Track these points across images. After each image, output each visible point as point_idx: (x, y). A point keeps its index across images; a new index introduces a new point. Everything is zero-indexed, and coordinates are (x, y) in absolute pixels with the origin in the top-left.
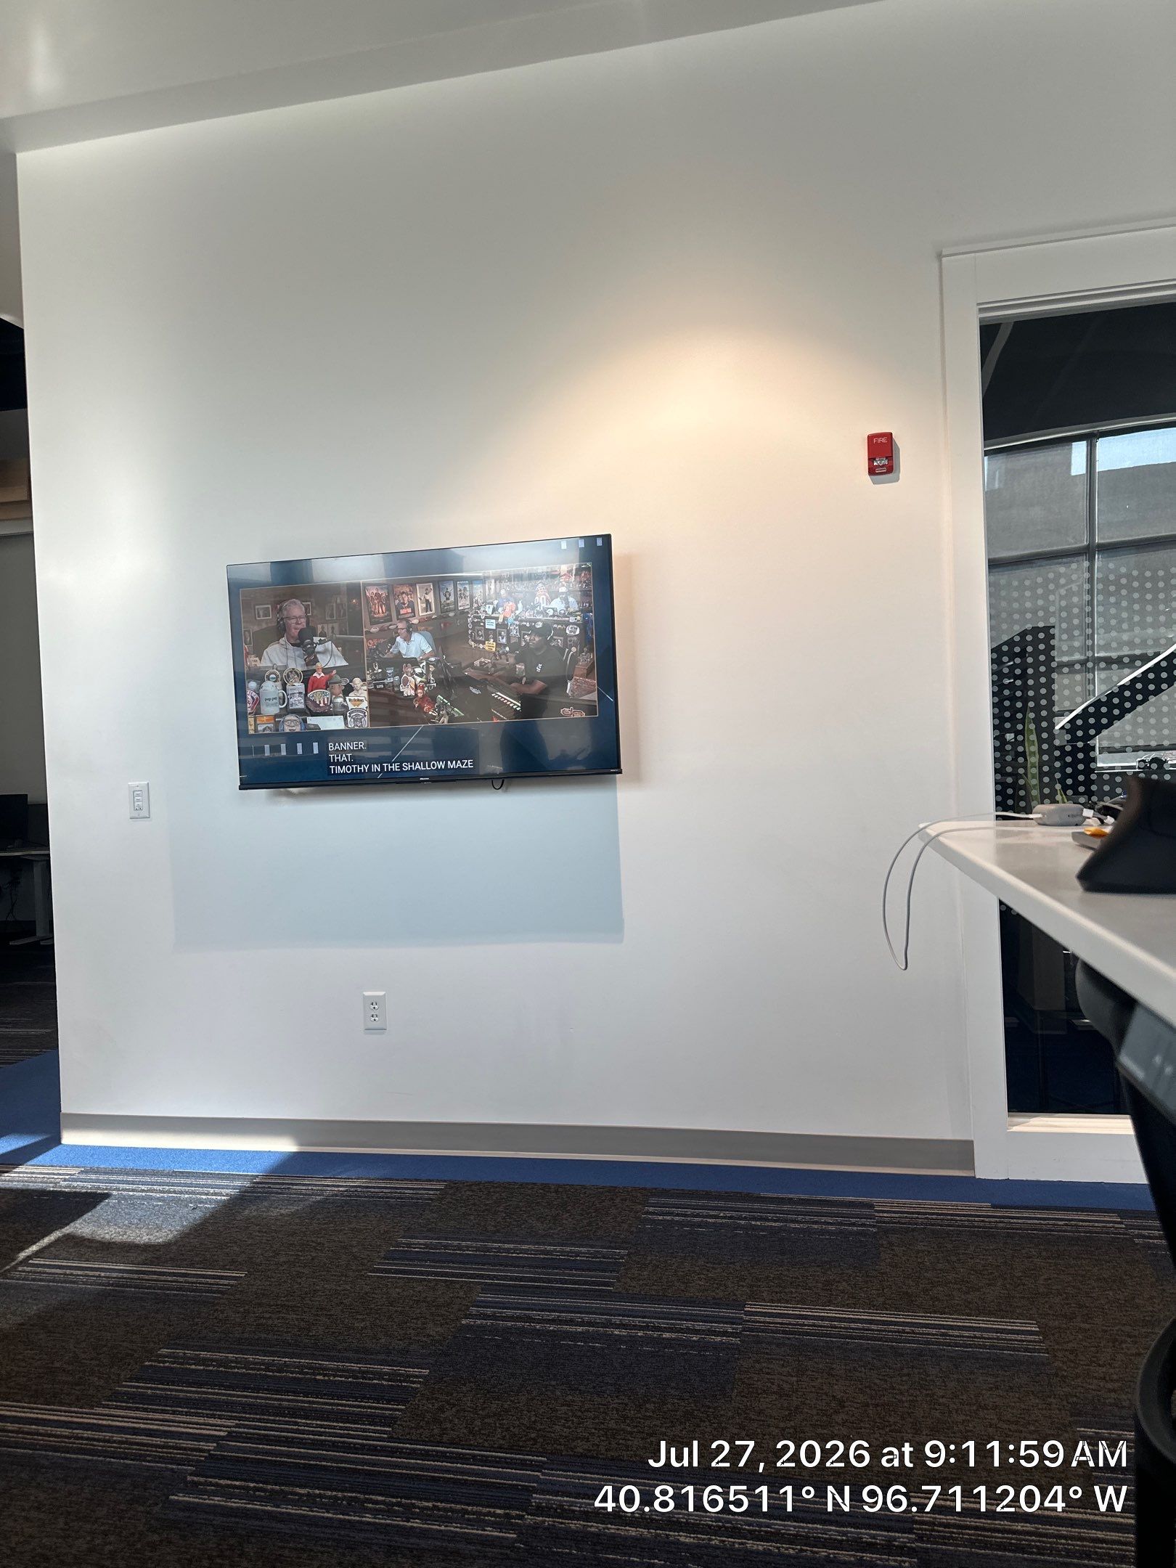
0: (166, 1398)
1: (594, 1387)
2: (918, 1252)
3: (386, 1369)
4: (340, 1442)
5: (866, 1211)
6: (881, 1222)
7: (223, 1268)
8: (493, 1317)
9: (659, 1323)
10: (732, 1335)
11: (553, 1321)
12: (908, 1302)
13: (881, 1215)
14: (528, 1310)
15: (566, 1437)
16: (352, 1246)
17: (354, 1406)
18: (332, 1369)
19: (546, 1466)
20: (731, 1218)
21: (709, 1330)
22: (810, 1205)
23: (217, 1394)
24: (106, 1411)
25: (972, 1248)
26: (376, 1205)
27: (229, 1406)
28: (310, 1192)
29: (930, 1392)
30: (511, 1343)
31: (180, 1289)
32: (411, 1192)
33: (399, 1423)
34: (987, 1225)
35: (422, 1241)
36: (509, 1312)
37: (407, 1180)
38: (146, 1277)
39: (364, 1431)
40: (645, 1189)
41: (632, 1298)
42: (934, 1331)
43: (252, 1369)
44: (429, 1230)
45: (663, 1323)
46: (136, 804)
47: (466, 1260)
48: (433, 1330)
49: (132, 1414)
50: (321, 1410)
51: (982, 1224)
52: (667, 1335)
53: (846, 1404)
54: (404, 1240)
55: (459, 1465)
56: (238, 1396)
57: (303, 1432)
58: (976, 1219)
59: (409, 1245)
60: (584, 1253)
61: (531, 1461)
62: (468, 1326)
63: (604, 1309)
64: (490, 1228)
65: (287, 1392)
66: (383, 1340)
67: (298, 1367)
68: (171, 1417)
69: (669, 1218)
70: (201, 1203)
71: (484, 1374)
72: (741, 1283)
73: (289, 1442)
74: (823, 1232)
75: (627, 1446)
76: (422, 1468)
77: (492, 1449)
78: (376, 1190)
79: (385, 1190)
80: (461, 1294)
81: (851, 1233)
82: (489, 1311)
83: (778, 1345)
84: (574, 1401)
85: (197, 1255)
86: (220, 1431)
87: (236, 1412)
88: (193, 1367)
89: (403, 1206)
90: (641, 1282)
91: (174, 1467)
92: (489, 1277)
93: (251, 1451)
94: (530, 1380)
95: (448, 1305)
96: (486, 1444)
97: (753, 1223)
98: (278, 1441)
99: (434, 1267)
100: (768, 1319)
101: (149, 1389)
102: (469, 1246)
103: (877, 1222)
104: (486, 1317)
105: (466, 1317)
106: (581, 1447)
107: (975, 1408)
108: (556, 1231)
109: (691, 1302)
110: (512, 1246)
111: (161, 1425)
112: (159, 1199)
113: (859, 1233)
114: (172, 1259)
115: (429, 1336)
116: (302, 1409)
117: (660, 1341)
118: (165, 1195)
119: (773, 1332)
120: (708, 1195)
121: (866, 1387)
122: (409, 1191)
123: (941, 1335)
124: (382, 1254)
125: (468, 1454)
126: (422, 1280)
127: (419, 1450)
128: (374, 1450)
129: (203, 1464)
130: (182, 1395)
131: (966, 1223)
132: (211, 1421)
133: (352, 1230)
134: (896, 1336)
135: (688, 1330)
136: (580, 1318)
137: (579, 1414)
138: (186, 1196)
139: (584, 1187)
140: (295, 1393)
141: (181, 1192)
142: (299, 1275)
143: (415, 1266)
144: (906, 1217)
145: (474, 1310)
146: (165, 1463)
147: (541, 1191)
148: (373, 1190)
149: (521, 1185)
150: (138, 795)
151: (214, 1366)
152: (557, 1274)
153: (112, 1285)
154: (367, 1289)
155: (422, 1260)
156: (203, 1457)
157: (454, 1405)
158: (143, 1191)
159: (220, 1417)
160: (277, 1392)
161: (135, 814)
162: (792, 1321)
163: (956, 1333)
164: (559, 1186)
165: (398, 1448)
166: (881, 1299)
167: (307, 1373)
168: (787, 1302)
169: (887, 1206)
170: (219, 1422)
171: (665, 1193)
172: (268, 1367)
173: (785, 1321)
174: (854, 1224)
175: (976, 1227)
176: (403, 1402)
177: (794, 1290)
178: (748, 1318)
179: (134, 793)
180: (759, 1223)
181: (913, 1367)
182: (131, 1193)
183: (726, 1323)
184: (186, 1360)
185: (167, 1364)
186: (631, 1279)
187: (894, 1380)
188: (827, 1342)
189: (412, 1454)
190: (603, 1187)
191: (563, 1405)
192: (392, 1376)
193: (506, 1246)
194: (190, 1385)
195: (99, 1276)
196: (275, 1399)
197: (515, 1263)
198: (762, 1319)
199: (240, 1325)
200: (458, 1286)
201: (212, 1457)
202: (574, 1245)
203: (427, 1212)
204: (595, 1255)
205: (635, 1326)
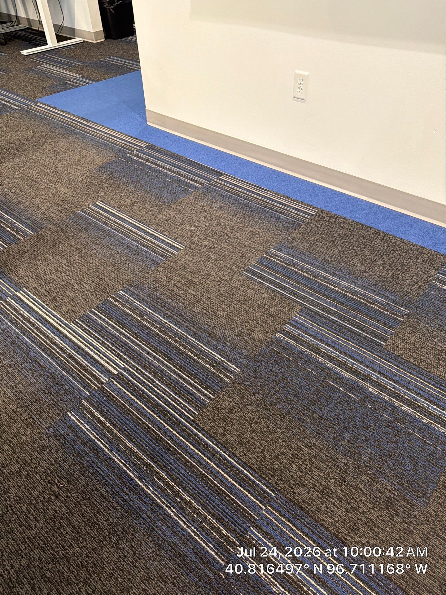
0: (105, 329)
1: (334, 438)
3: (218, 357)
7: (176, 239)
8: (297, 339)
9: (404, 393)
11: (332, 359)
14: (320, 340)
15: (296, 480)
16: (245, 246)
17: (188, 382)
19: (272, 503)
23: (128, 338)
24: (75, 328)
26: (272, 217)
27: (129, 351)
30: (298, 367)
31: (150, 248)
32: (295, 212)
33: (204, 410)
35: (283, 255)
36: (308, 338)
37: (296, 201)
39: (184, 407)
40: (443, 256)
41: (394, 359)
43: (153, 324)
44: (292, 248)
45: (407, 394)
48: (258, 335)
52: (405, 408)
54: (274, 251)
56: (137, 345)
59: (275, 256)
60: (378, 302)
61: (264, 491)
62: (279, 340)
64: (327, 258)
66: (226, 332)
67: (174, 334)
70: (187, 186)
71: (270, 390)
75: (333, 513)
77: (246, 466)
78: (275, 204)
79: (281, 206)
80: (286, 309)
82: (296, 332)
86: (116, 369)
87: (130, 358)
88: (128, 311)
89: (285, 222)
91: (81, 388)
92: (309, 301)
93: (122, 393)
94: (296, 409)
95: (275, 316)
96: (244, 459)
99: (281, 279)
101: (101, 318)
104: (292, 337)
105: (282, 331)
108: (367, 275)
110: (334, 278)
111: (92, 351)
114: (156, 224)
115: (253, 339)
116: (161, 371)
117: (397, 411)
118: (174, 175)
124: (258, 258)
126: (270, 289)
128: (180, 427)
129: (95, 393)
130: (112, 330)
132: (115, 359)
133: (251, 232)
135: (423, 411)
136: (352, 364)
137: (314, 460)
139: (402, 241)
142: (209, 259)
143: (271, 275)
145: (288, 327)
147: (373, 235)
149: (362, 226)
151: (137, 315)
152: (352, 315)
154: (238, 284)
157: (241, 410)
159: (120, 358)
164: (386, 234)
165: (194, 434)
167: (177, 342)
170: (118, 361)
172: (161, 327)
176: (214, 392)
182: (160, 169)
184: (127, 304)
186: (401, 340)
190: (416, 246)
191: (306, 446)
193: (331, 277)
194: (119, 324)
197: (330, 295)
199: (163, 287)
200: (287, 302)
201: (101, 390)
202: (374, 292)
203: (297, 232)
204: (385, 306)
205: (386, 388)
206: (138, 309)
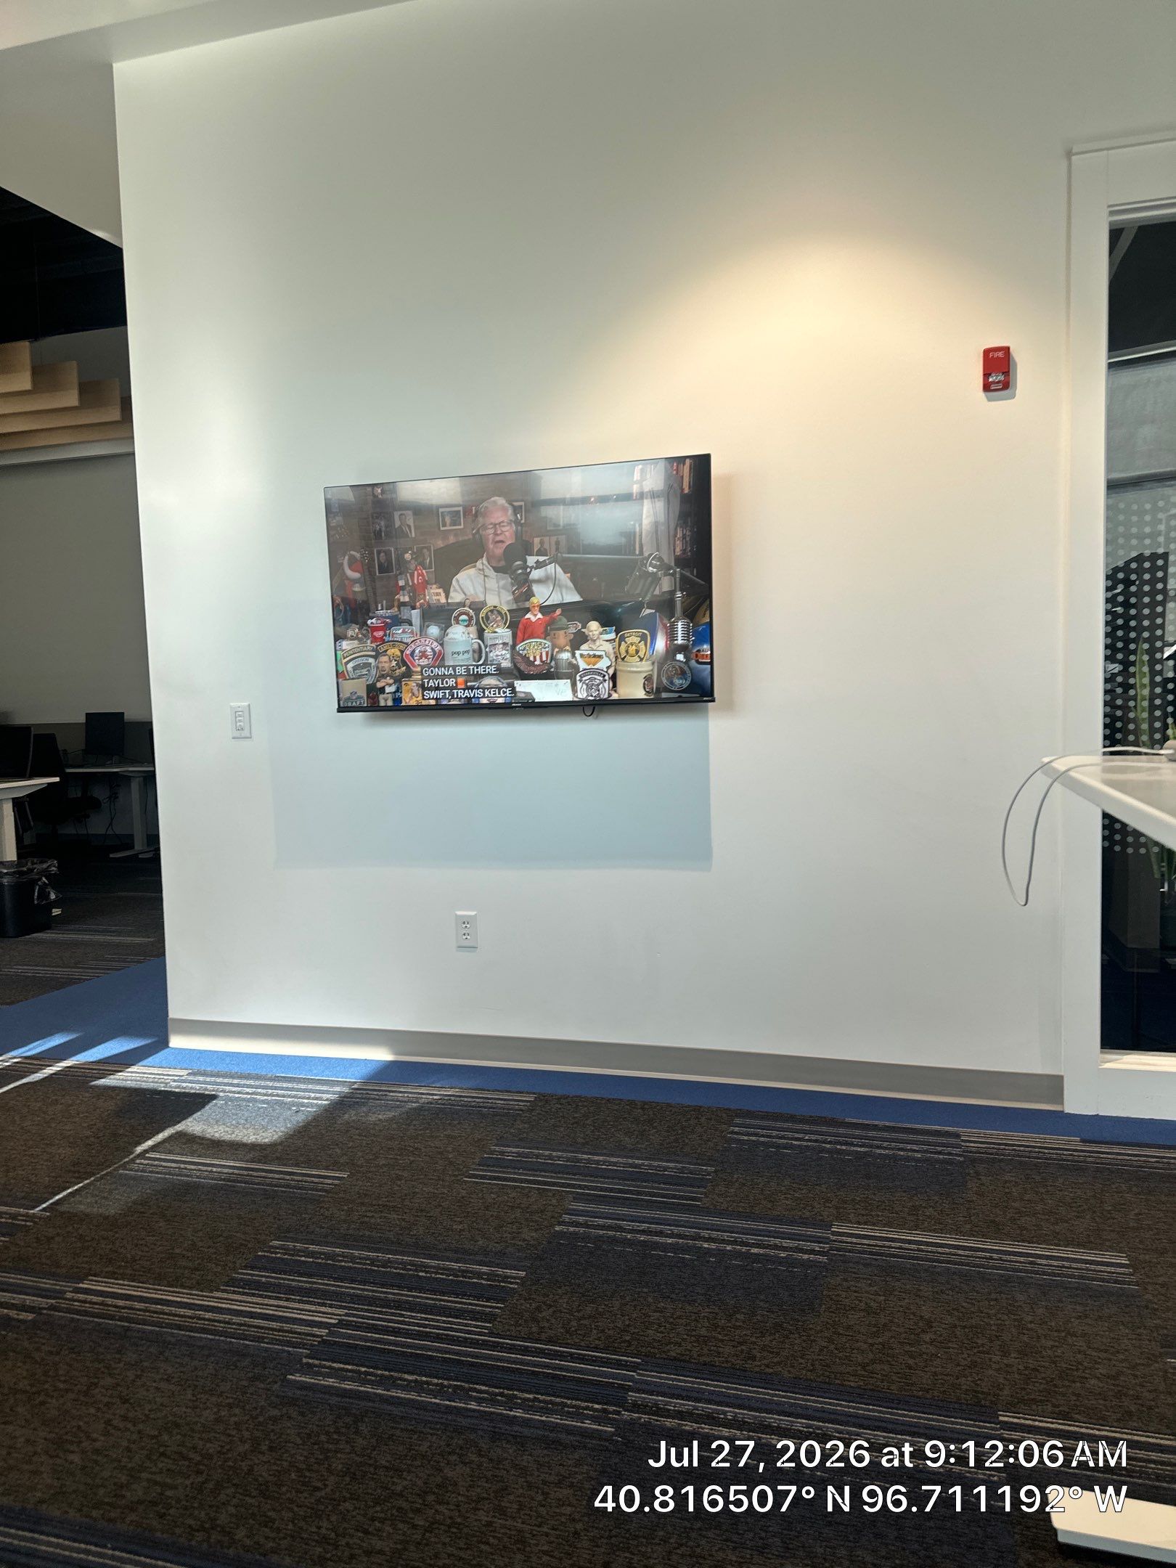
0: (279, 1285)
1: (685, 1296)
2: (1006, 1182)
3: (485, 1269)
4: (443, 1334)
5: (952, 1140)
6: (967, 1152)
7: (327, 1168)
8: (586, 1225)
9: (746, 1238)
10: (819, 1253)
11: (643, 1232)
12: (995, 1229)
13: (968, 1144)
14: (618, 1220)
15: (659, 1341)
16: (448, 1152)
17: (456, 1302)
18: (434, 1267)
19: (641, 1367)
20: (816, 1141)
21: (796, 1248)
22: (896, 1132)
23: (327, 1285)
24: (225, 1295)
25: (1061, 1181)
26: (470, 1114)
27: (339, 1296)
28: (406, 1099)
29: (1018, 1317)
30: (603, 1250)
31: (288, 1186)
32: (502, 1102)
33: (498, 1320)
34: (1076, 1158)
35: (514, 1150)
36: (601, 1221)
37: (498, 1091)
38: (255, 1174)
39: (466, 1325)
40: (730, 1110)
41: (721, 1214)
42: (1022, 1259)
43: (358, 1263)
44: (520, 1140)
45: (751, 1239)
46: (238, 724)
47: (557, 1170)
48: (528, 1234)
49: (249, 1299)
50: (425, 1305)
51: (1070, 1158)
52: (755, 1250)
53: (934, 1324)
54: (497, 1148)
55: (557, 1362)
56: (347, 1288)
57: (409, 1324)
58: (1065, 1152)
59: (502, 1153)
60: (670, 1168)
61: (626, 1361)
62: (561, 1232)
63: (693, 1222)
64: (580, 1140)
65: (392, 1286)
66: (480, 1242)
67: (401, 1263)
68: (285, 1304)
69: (754, 1138)
70: (303, 1106)
71: (578, 1279)
72: (827, 1205)
73: (396, 1332)
74: (908, 1159)
75: (719, 1353)
76: (522, 1363)
77: (588, 1348)
78: (469, 1100)
79: (477, 1100)
80: (554, 1201)
81: (938, 1161)
82: (581, 1219)
83: (866, 1265)
84: (666, 1308)
85: (302, 1155)
86: (331, 1318)
87: (346, 1302)
88: (303, 1259)
89: (495, 1115)
90: (728, 1199)
91: (290, 1349)
92: (580, 1187)
93: (361, 1338)
94: (623, 1286)
95: (542, 1211)
96: (583, 1344)
97: (838, 1147)
98: (386, 1331)
99: (526, 1175)
100: (854, 1240)
101: (263, 1276)
102: (560, 1157)
103: (964, 1152)
104: (577, 1224)
105: (560, 1223)
106: (674, 1352)
107: (1063, 1334)
108: (643, 1146)
109: (778, 1220)
110: (601, 1158)
111: (276, 1311)
112: (263, 1102)
113: (944, 1161)
114: (277, 1158)
115: (524, 1240)
116: (407, 1302)
117: (747, 1255)
118: (269, 1098)
119: (860, 1252)
120: (792, 1118)
121: (953, 1309)
122: (499, 1102)
123: (1029, 1263)
124: (477, 1161)
125: (567, 1352)
126: (515, 1187)
127: (519, 1345)
128: (475, 1344)
129: (316, 1348)
130: (294, 1284)
131: (1055, 1156)
132: (323, 1309)
133: (448, 1136)
134: (983, 1262)
135: (776, 1247)
136: (669, 1230)
137: (672, 1320)
138: (289, 1099)
139: (669, 1105)
140: (399, 1287)
141: (284, 1096)
142: (399, 1178)
143: (508, 1173)
144: (993, 1148)
145: (566, 1218)
146: (282, 1345)
147: (628, 1107)
148: (466, 1099)
149: (608, 1100)
150: (240, 716)
151: (323, 1259)
152: (646, 1187)
153: (224, 1180)
154: (464, 1193)
155: (515, 1168)
156: (314, 1341)
157: (551, 1306)
158: (248, 1093)
159: (331, 1306)
160: (383, 1286)
161: (237, 734)
162: (880, 1243)
163: (1044, 1262)
164: (645, 1103)
165: (498, 1343)
166: (968, 1226)
167: (411, 1270)
168: (874, 1224)
169: (974, 1136)
170: (330, 1310)
171: (750, 1114)
172: (373, 1262)
173: (872, 1242)
174: (940, 1153)
175: (1064, 1160)
176: (503, 1301)
177: (880, 1214)
178: (834, 1238)
179: (236, 713)
180: (844, 1148)
181: (1000, 1293)
182: (237, 1095)
183: (814, 1242)
184: (296, 1252)
185: (279, 1255)
186: (719, 1195)
187: (981, 1304)
188: (913, 1264)
189: (512, 1349)
190: (691, 1106)
191: (655, 1311)
192: (490, 1276)
193: (596, 1158)
194: (301, 1275)
195: (211, 1171)
196: (381, 1292)
197: (605, 1175)
198: (849, 1240)
199: (345, 1221)
200: (550, 1194)
201: (324, 1342)
202: (661, 1160)
203: (518, 1122)
204: (682, 1170)
205: (724, 1240)
206: (321, 1253)
